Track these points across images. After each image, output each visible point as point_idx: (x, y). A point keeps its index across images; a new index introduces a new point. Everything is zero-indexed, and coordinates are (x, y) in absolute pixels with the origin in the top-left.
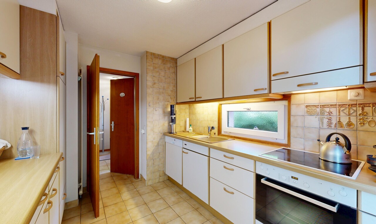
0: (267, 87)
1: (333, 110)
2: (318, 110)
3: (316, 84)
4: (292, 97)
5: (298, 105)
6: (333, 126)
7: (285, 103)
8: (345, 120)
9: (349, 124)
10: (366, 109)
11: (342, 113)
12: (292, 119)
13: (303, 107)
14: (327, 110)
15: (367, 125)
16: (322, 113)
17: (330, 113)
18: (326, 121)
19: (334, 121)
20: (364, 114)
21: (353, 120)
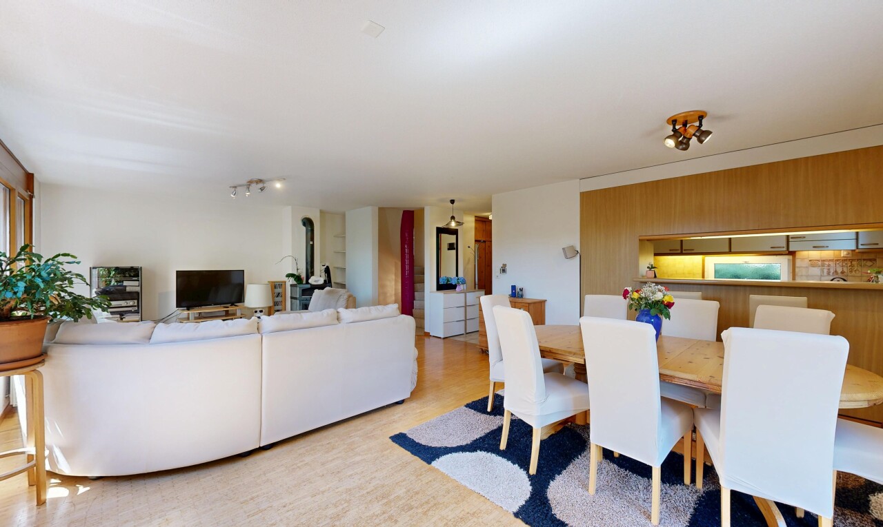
0: (785, 246)
1: (831, 263)
2: (820, 263)
3: (827, 247)
4: (797, 253)
5: (803, 259)
6: (831, 274)
7: (791, 257)
8: (839, 270)
9: (842, 272)
10: (854, 263)
11: (837, 266)
12: (797, 270)
13: (807, 261)
14: (827, 263)
15: (854, 272)
16: (823, 265)
17: (829, 265)
18: (825, 271)
19: (832, 271)
20: (852, 266)
21: (845, 270)
